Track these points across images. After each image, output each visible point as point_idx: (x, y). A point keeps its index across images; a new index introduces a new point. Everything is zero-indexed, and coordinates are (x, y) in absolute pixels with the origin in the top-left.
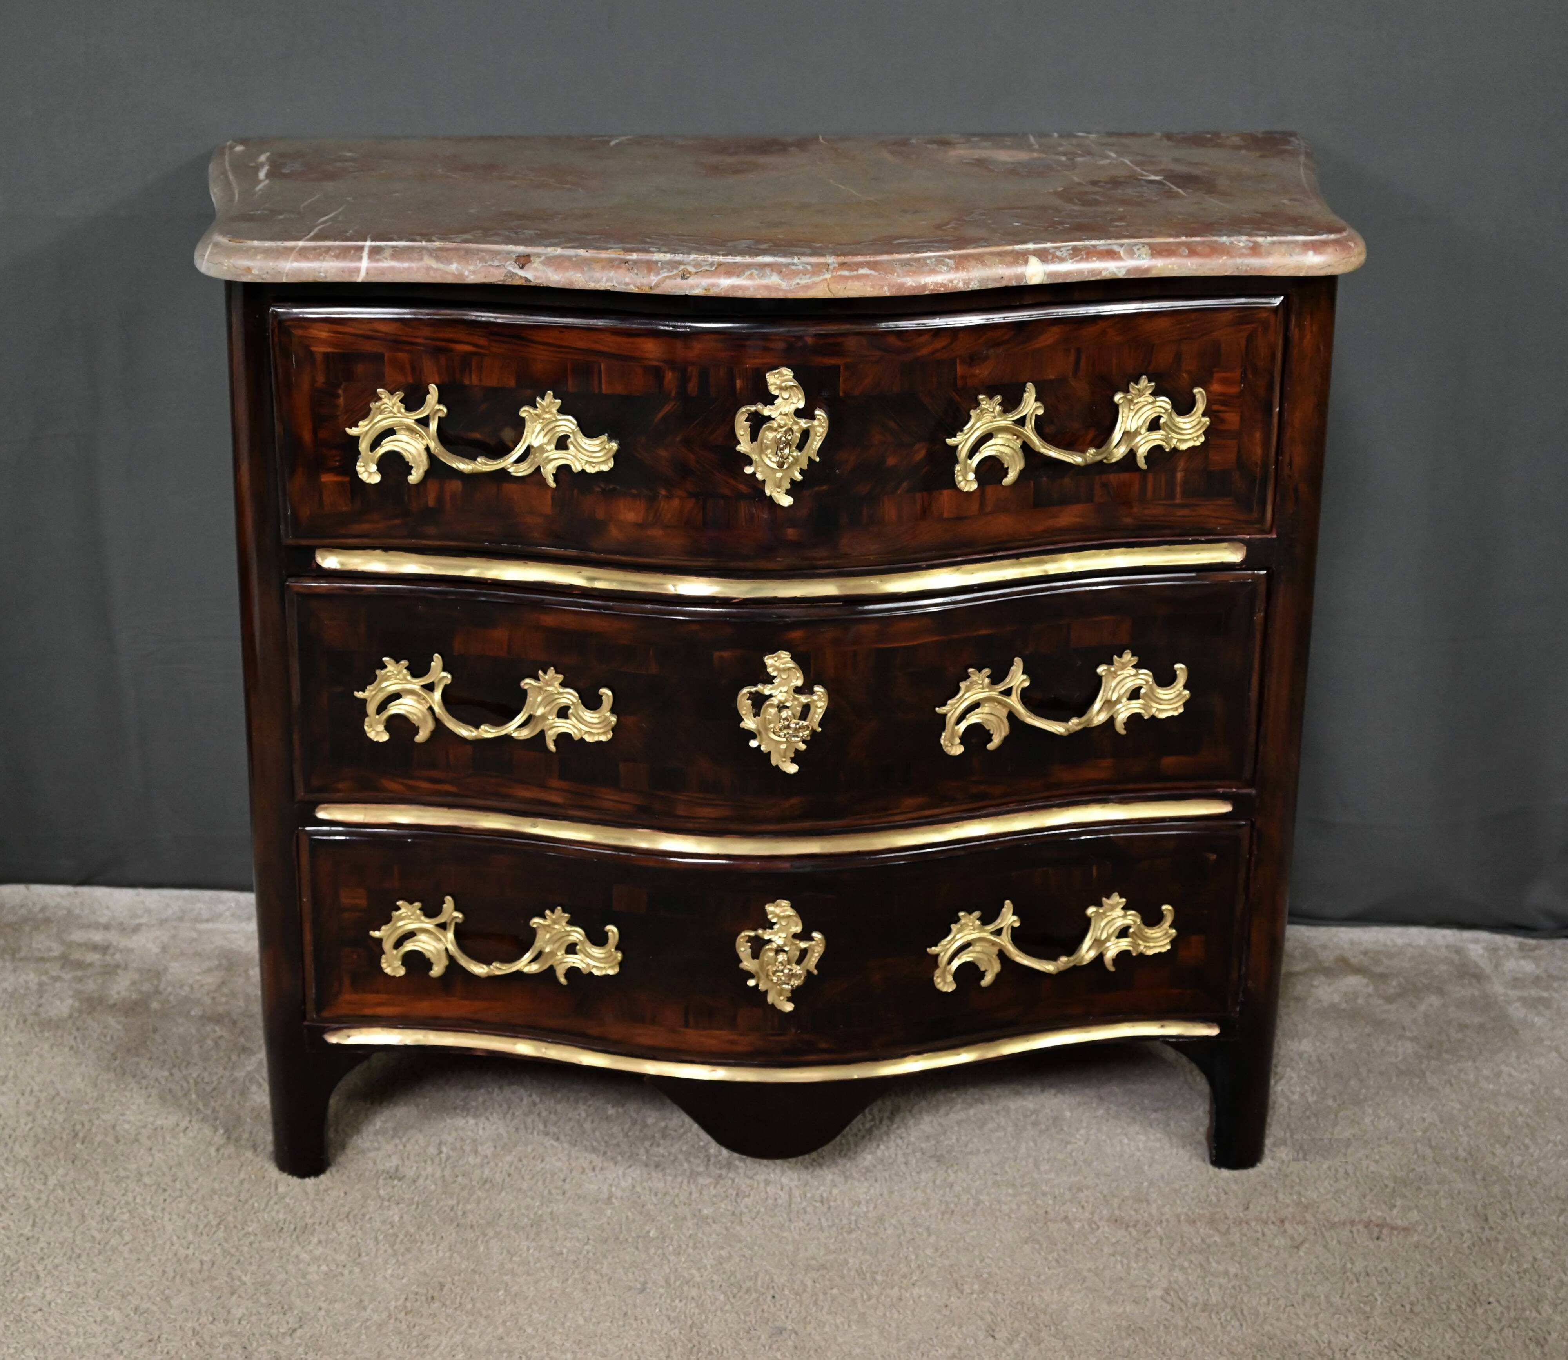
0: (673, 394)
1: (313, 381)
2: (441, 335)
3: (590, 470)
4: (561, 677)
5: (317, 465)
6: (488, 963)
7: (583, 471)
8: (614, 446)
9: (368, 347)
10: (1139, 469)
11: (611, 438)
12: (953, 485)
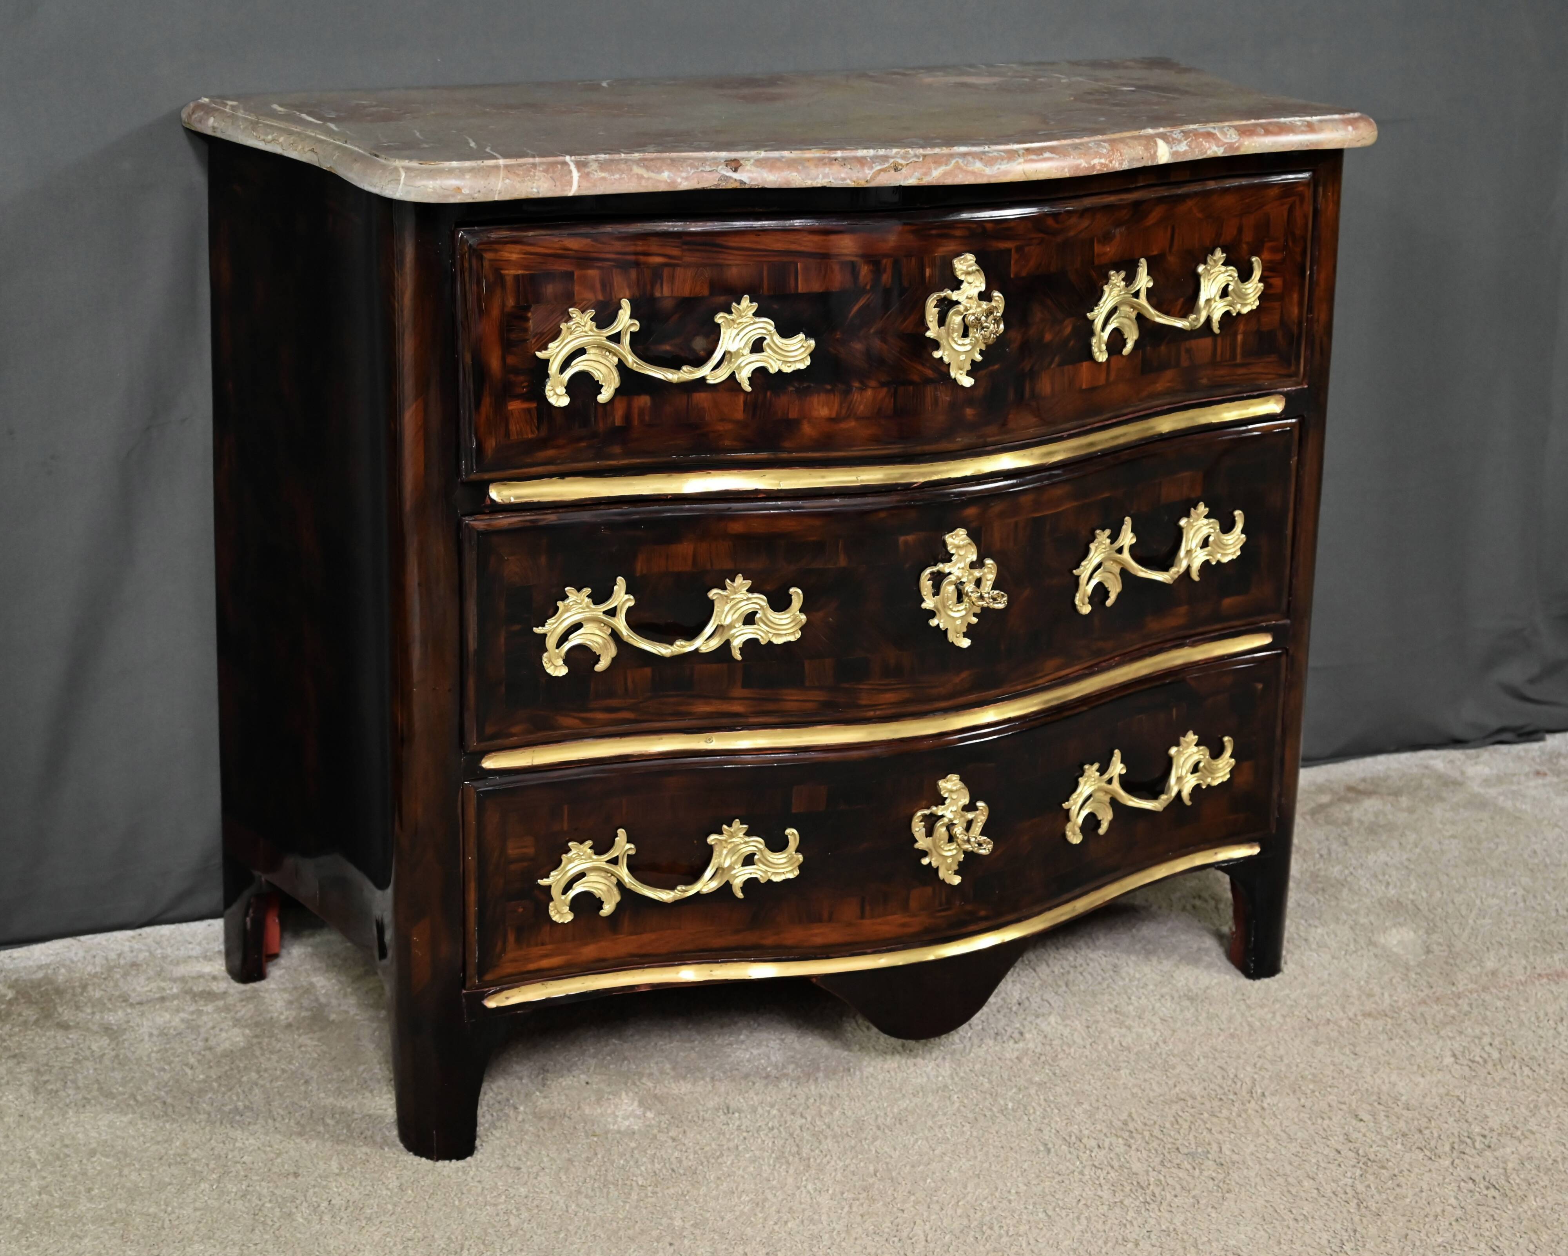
0: (867, 287)
1: (504, 305)
3: (787, 369)
4: (749, 583)
5: (505, 394)
7: (780, 372)
8: (812, 343)
10: (1214, 334)
11: (809, 336)
12: (1091, 356)
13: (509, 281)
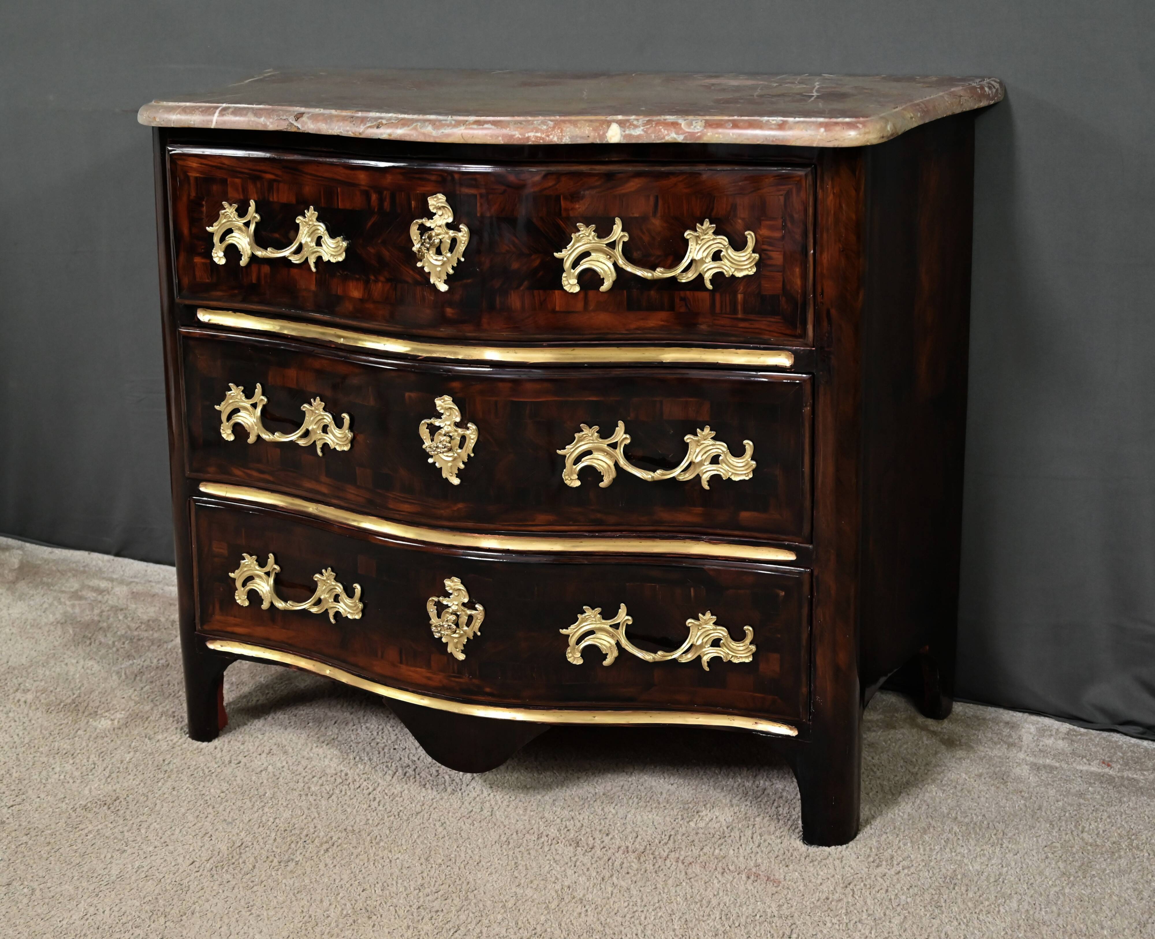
0: (376, 210)
1: (189, 195)
2: (258, 168)
3: (333, 260)
4: (323, 404)
5: (192, 251)
6: (286, 601)
7: (329, 261)
8: (345, 244)
9: (219, 174)
10: (707, 289)
11: (344, 239)
12: (561, 287)
13: (192, 181)
